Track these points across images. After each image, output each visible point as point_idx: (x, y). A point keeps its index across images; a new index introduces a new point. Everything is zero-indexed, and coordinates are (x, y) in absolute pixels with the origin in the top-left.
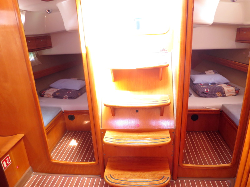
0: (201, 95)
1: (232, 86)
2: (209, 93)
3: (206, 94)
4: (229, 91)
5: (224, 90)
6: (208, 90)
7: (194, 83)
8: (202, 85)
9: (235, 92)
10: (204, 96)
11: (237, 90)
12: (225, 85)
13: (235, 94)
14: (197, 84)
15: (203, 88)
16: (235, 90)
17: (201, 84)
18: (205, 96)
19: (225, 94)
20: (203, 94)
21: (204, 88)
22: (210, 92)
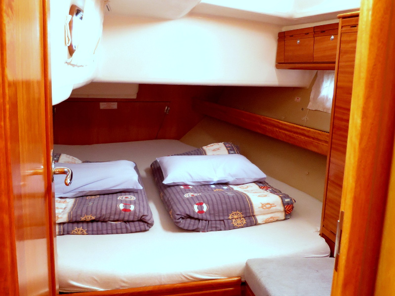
0: (182, 226)
1: (274, 191)
2: (208, 217)
3: (199, 219)
4: (266, 207)
5: (251, 204)
6: (205, 208)
7: (165, 182)
8: (190, 191)
9: (282, 208)
10: (191, 228)
11: (288, 204)
12: (255, 187)
13: (282, 216)
14: (175, 185)
15: (188, 199)
16: (284, 204)
17: (186, 185)
18: (195, 227)
19: (254, 216)
20: (189, 220)
21: (191, 201)
22: (210, 214)
